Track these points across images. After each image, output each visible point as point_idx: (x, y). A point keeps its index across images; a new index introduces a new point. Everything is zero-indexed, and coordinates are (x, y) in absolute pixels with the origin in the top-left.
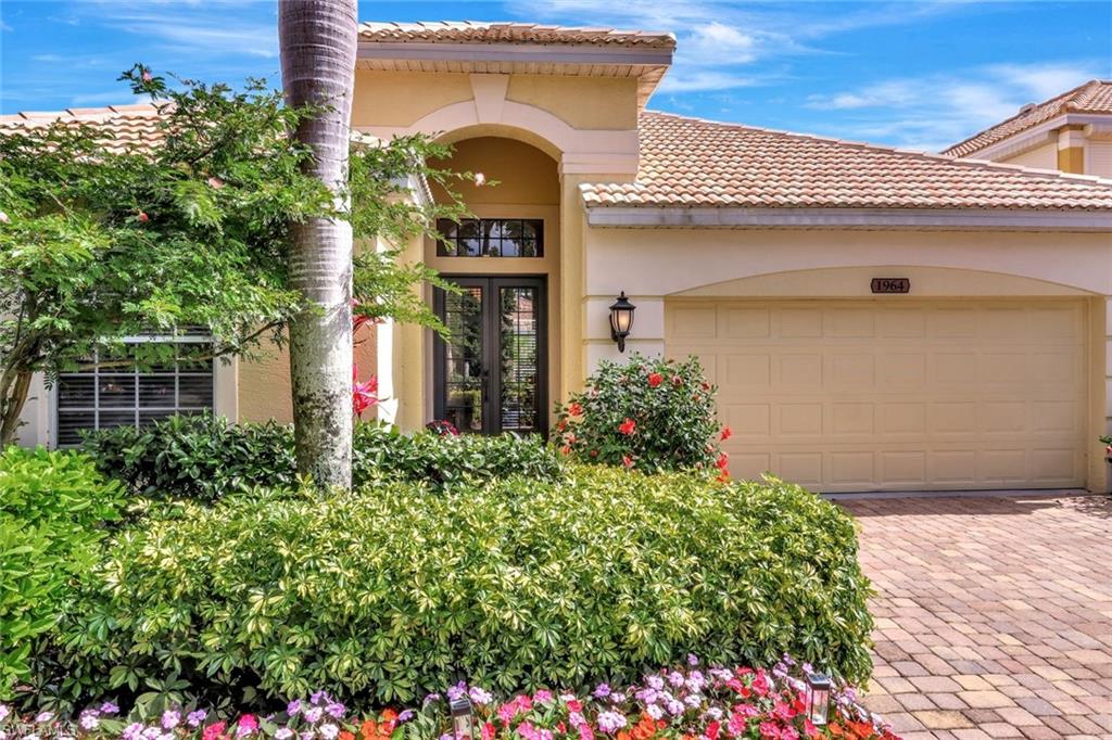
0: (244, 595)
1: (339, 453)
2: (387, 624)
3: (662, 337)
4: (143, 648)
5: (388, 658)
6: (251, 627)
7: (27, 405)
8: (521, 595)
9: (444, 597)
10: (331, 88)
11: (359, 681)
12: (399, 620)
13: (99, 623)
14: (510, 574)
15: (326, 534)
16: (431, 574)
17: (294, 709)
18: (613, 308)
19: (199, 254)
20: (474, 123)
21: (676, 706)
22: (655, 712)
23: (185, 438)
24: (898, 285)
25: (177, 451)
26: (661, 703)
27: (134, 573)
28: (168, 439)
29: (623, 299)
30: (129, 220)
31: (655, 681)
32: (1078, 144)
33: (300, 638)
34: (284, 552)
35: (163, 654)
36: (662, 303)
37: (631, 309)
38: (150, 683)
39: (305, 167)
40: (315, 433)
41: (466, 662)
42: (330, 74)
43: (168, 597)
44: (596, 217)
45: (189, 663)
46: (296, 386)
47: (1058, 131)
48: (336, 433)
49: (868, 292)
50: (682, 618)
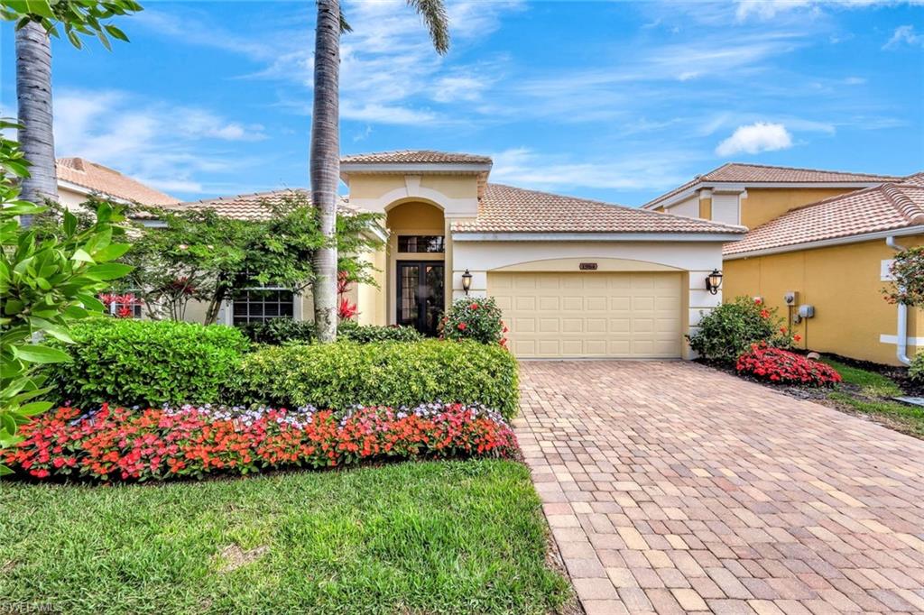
0: (285, 372)
1: (331, 331)
2: (331, 383)
3: (485, 288)
4: (253, 388)
5: (332, 394)
6: (287, 382)
7: (220, 312)
8: (377, 374)
9: (349, 374)
10: (328, 195)
11: (322, 401)
12: (335, 382)
13: (240, 380)
14: (373, 369)
15: (315, 354)
16: (346, 366)
17: (299, 408)
18: (463, 276)
19: (278, 260)
20: (406, 196)
21: (426, 413)
22: (419, 414)
23: (277, 326)
24: (593, 266)
25: (273, 330)
26: (422, 412)
27: (252, 365)
28: (271, 326)
29: (467, 272)
30: (256, 247)
31: (422, 406)
32: (709, 196)
33: (302, 386)
34: (299, 359)
35: (260, 391)
36: (485, 274)
37: (470, 276)
38: (256, 400)
39: (319, 227)
40: (322, 323)
41: (359, 398)
42: (328, 190)
43: (261, 372)
44: (456, 237)
45: (267, 394)
46: (315, 306)
47: (699, 190)
48: (329, 323)
49: (578, 270)
50: (432, 384)
